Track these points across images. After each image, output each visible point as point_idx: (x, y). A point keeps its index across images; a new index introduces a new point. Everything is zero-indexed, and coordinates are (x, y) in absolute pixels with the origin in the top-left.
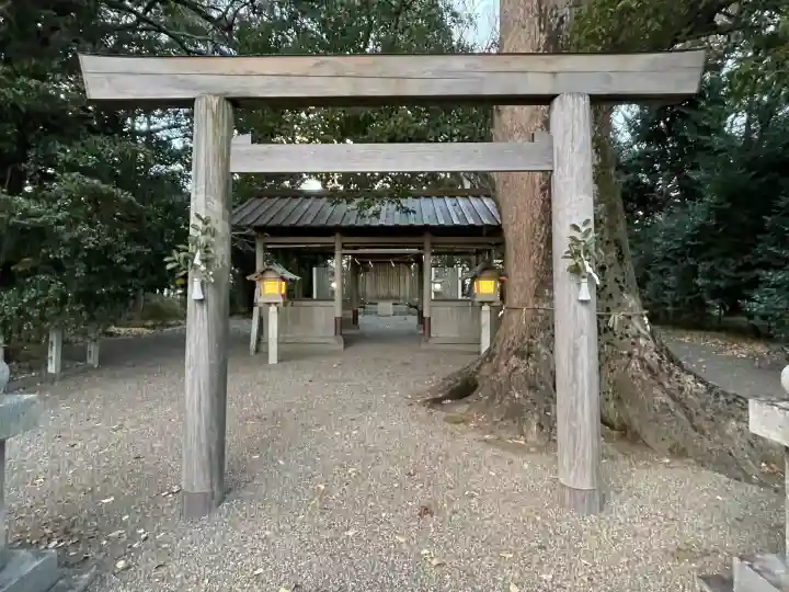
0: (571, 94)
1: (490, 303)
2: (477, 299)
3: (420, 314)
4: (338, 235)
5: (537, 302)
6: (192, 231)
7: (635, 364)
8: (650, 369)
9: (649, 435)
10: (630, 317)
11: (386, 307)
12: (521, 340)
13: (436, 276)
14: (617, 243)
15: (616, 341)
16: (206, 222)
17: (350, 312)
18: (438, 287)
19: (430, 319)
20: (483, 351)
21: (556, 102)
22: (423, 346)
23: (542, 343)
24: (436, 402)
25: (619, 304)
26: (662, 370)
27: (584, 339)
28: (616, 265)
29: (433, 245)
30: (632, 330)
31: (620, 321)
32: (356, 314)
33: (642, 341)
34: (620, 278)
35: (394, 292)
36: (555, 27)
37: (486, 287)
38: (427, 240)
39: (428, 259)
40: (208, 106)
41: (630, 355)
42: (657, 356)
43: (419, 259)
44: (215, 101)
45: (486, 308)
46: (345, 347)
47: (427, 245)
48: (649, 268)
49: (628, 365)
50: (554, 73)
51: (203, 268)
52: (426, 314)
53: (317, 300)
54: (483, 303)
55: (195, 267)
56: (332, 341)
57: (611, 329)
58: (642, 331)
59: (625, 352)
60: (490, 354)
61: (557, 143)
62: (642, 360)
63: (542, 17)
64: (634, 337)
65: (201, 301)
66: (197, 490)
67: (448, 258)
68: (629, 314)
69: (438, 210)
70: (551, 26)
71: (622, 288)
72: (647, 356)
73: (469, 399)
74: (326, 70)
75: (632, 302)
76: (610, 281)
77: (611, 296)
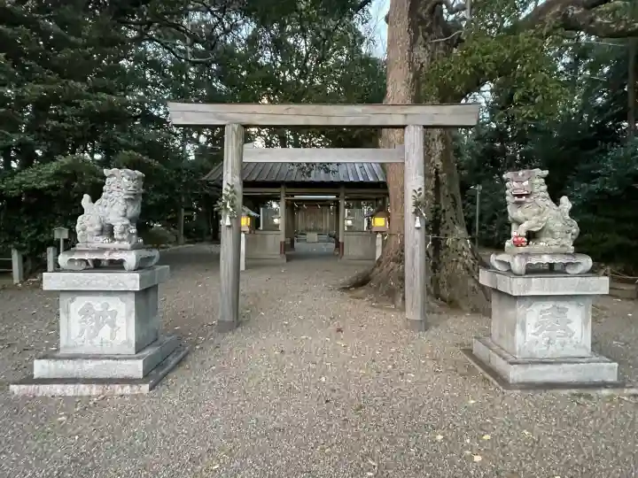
0: (414, 125)
1: (381, 232)
2: (374, 230)
3: (337, 240)
4: (283, 187)
6: (224, 192)
7: (459, 266)
8: (468, 269)
9: (462, 303)
10: (458, 240)
11: (313, 236)
12: (396, 253)
13: (349, 214)
14: (453, 196)
15: (450, 253)
16: (232, 187)
17: (289, 239)
18: (349, 222)
19: (343, 243)
20: (377, 258)
21: (407, 129)
22: (339, 261)
24: (345, 289)
25: (453, 232)
27: (418, 246)
28: (452, 208)
29: (346, 194)
30: (459, 248)
31: (452, 242)
32: (292, 242)
34: (454, 217)
35: (319, 226)
36: (418, 69)
37: (379, 222)
38: (342, 191)
39: (343, 203)
40: (233, 129)
41: (457, 261)
42: (472, 262)
43: (336, 203)
44: (236, 127)
45: (379, 236)
46: (288, 260)
47: (342, 195)
48: (497, 211)
49: (455, 267)
50: (406, 115)
51: (231, 210)
52: (340, 240)
53: (264, 230)
54: (377, 232)
55: (227, 209)
56: (279, 257)
57: (448, 247)
58: (466, 247)
59: (454, 259)
60: (379, 262)
61: (407, 150)
62: (464, 264)
63: (411, 63)
64: (461, 251)
65: (229, 227)
66: (227, 320)
67: (356, 202)
68: (458, 238)
69: (350, 172)
70: (416, 68)
71: (455, 223)
72: (466, 261)
73: (365, 287)
74: (291, 111)
75: (461, 231)
76: (448, 219)
77: (448, 228)
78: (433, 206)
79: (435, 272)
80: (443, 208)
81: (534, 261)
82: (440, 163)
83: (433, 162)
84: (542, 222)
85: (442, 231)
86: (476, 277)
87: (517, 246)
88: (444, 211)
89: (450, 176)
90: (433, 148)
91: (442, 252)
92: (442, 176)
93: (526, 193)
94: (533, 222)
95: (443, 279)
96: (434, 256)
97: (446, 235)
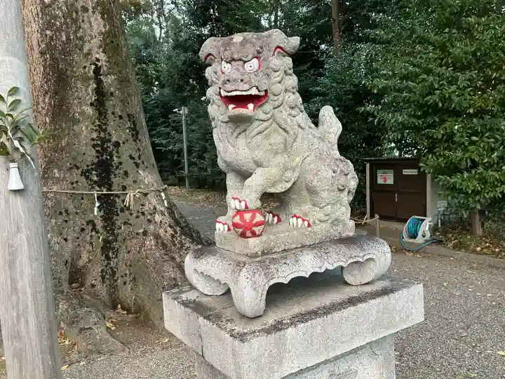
5: (45, 185)
7: (150, 242)
8: (164, 246)
10: (146, 195)
14: (131, 118)
15: (132, 220)
23: (53, 231)
25: (135, 182)
26: (175, 245)
27: (23, 236)
28: (131, 140)
30: (148, 208)
31: (135, 199)
33: (158, 218)
34: (136, 155)
41: (145, 233)
42: (170, 231)
49: (143, 245)
57: (128, 209)
58: (158, 207)
59: (141, 231)
62: (157, 237)
64: (151, 214)
68: (145, 191)
71: (137, 165)
72: (161, 232)
75: (149, 178)
76: (125, 158)
77: (126, 174)
78: (95, 135)
79: (108, 258)
80: (114, 139)
81: (284, 275)
82: (102, 57)
83: (89, 54)
84: (294, 169)
85: (116, 181)
86: (178, 260)
87: (243, 235)
88: (117, 144)
89: (123, 81)
90: (86, 26)
91: (119, 220)
92: (108, 80)
93: (254, 92)
94: (274, 171)
95: (122, 269)
96: (105, 227)
97: (124, 188)
